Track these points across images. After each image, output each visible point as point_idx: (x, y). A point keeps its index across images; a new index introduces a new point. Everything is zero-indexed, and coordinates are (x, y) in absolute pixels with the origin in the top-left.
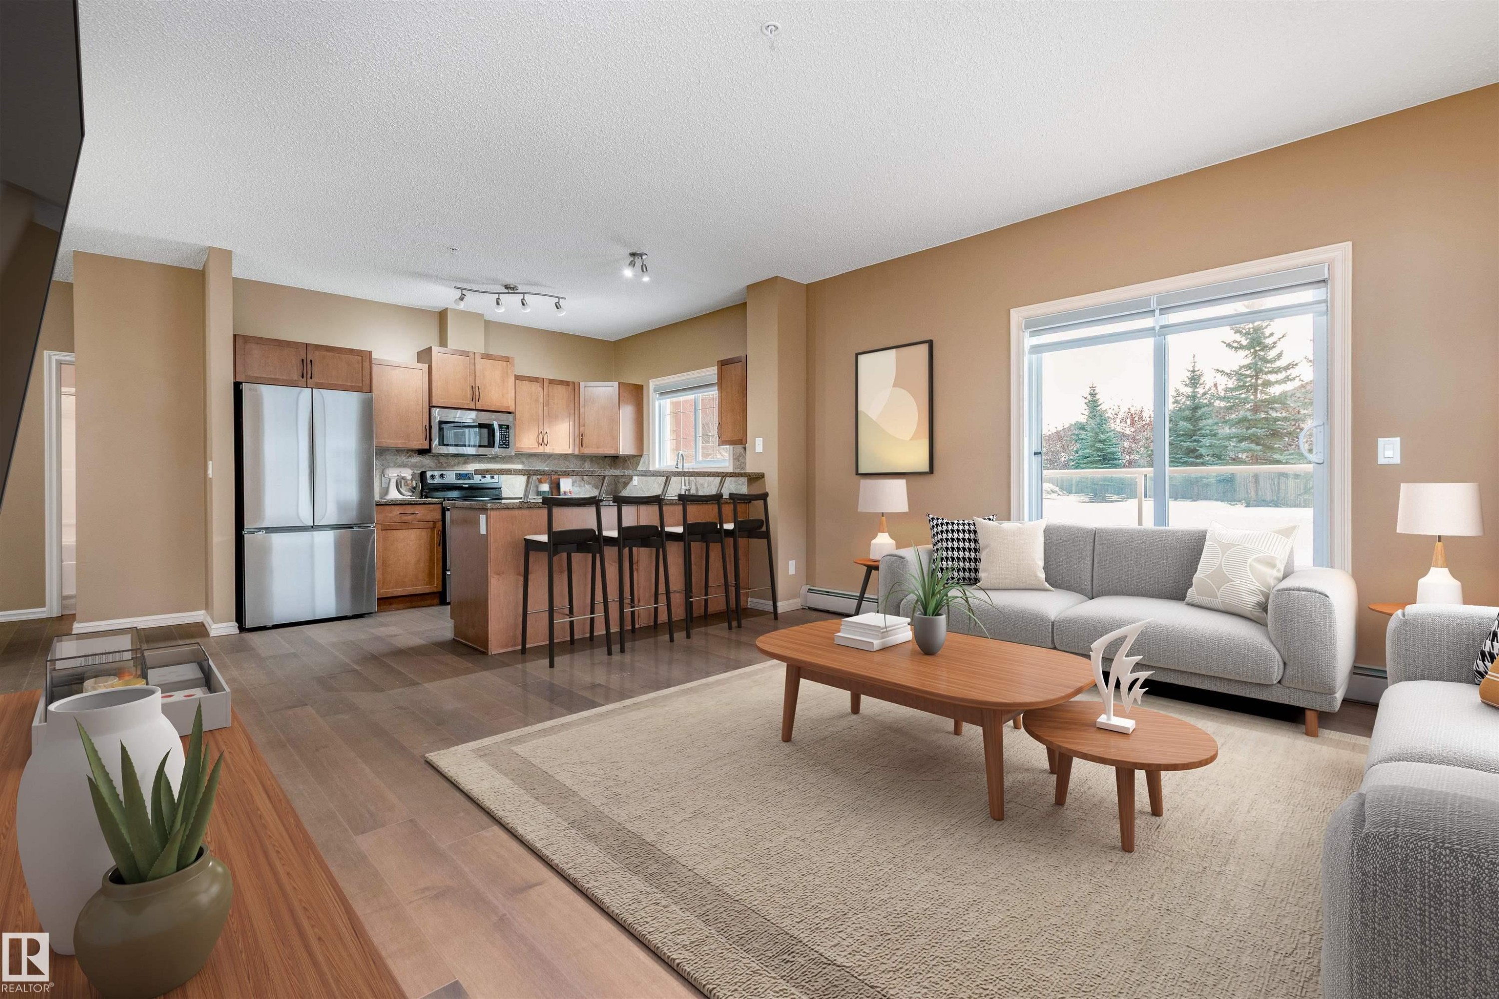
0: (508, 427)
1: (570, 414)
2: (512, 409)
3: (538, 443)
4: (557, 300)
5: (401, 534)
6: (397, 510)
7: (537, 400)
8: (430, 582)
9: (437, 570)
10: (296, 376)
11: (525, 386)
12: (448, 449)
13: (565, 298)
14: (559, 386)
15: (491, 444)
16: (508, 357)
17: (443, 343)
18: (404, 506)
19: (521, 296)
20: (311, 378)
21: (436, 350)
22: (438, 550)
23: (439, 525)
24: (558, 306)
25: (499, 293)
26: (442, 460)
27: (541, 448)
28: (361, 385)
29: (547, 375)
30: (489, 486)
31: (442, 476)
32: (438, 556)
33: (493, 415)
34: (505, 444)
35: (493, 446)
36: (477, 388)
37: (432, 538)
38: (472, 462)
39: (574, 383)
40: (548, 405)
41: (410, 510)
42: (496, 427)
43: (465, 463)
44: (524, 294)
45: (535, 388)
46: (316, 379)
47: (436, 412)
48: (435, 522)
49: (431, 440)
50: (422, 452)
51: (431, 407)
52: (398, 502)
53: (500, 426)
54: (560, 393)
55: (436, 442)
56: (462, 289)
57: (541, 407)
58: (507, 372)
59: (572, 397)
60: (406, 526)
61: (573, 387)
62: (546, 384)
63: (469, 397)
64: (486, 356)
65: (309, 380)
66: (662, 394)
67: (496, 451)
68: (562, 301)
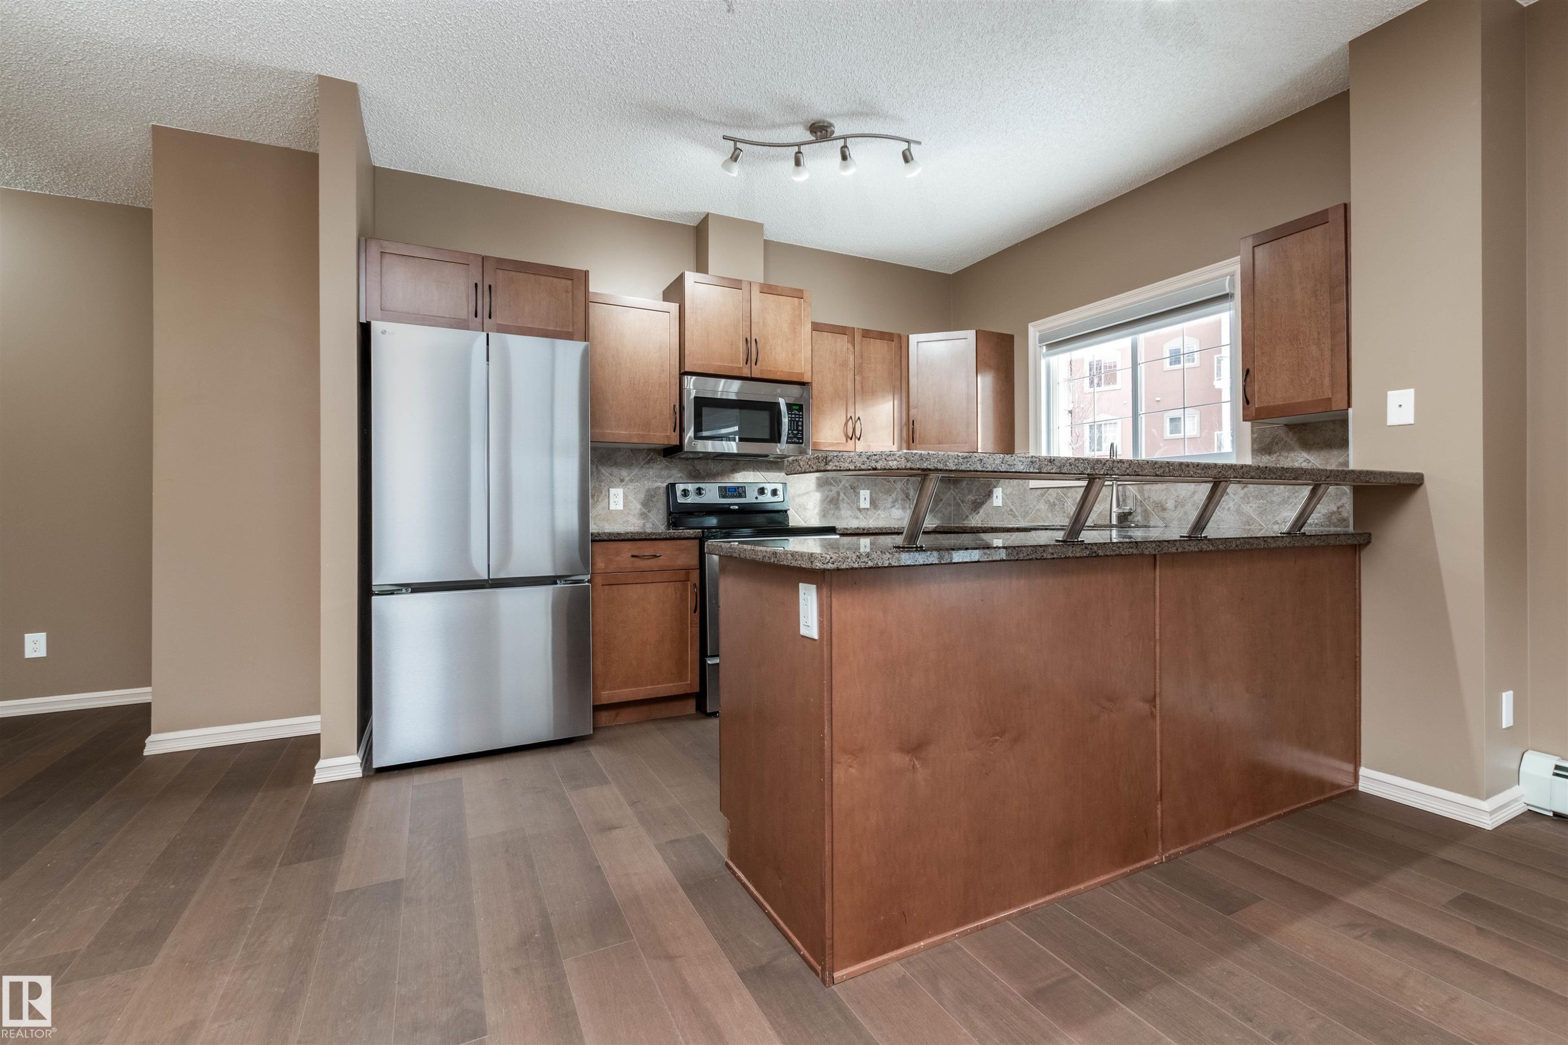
0: (801, 408)
1: (894, 387)
2: (807, 379)
3: (847, 436)
4: (904, 146)
5: (634, 592)
6: (627, 550)
7: (844, 365)
8: (681, 676)
9: (692, 654)
10: (464, 311)
11: (827, 339)
12: (705, 447)
13: (919, 143)
14: (878, 341)
15: (775, 437)
16: (801, 291)
17: (701, 266)
18: (640, 544)
19: (841, 143)
20: (490, 317)
21: (691, 278)
22: (693, 619)
23: (695, 576)
24: (907, 158)
25: (799, 145)
26: (700, 466)
27: (851, 443)
28: (571, 330)
29: (856, 322)
30: (770, 507)
31: (699, 491)
32: (693, 631)
33: (780, 388)
34: (798, 436)
35: (779, 442)
36: (753, 342)
37: (683, 599)
38: (744, 469)
39: (900, 336)
40: (860, 372)
41: (647, 549)
42: (783, 408)
43: (734, 470)
44: (845, 138)
45: (842, 342)
46: (498, 319)
47: (690, 383)
48: (687, 570)
49: (682, 430)
50: (672, 452)
51: (683, 374)
52: (629, 536)
53: (789, 406)
54: (879, 350)
55: (690, 434)
56: (735, 141)
57: (850, 376)
58: (800, 315)
59: (898, 358)
60: (640, 577)
61: (898, 343)
62: (858, 337)
63: (742, 357)
64: (768, 289)
65: (486, 320)
66: (1051, 346)
67: (782, 448)
68: (914, 148)
